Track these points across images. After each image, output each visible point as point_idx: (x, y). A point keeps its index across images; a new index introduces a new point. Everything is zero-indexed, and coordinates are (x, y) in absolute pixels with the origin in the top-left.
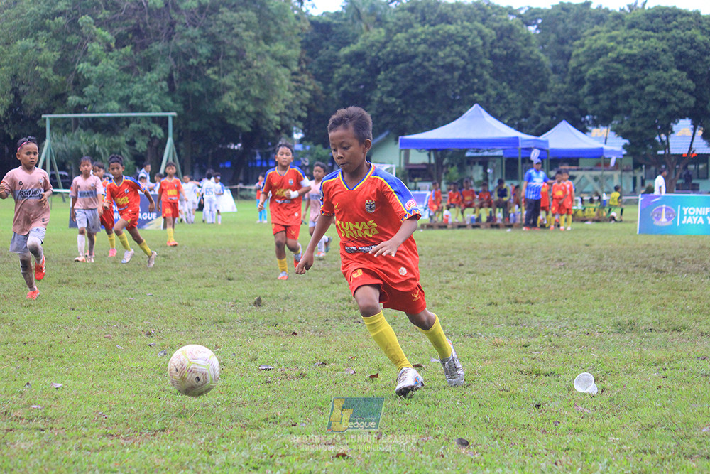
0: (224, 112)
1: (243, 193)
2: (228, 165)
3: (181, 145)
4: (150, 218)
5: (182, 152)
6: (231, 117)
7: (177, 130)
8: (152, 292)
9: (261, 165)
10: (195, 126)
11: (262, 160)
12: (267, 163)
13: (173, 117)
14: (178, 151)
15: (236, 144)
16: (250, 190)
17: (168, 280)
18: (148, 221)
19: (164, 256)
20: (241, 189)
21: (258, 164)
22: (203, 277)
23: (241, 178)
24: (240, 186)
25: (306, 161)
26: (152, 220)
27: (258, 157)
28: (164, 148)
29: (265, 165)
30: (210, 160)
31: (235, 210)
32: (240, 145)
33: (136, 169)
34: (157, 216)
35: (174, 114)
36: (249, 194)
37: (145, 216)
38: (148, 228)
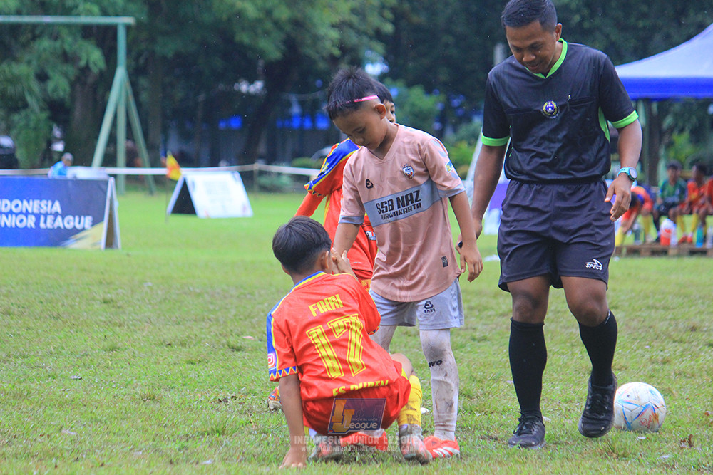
0: (229, 19)
1: (264, 180)
2: (235, 124)
3: (143, 82)
4: (78, 227)
5: (144, 96)
7: (134, 53)
8: (80, 373)
9: (302, 125)
10: (168, 48)
11: (302, 116)
12: (313, 120)
13: (128, 27)
14: (136, 95)
15: (251, 82)
16: (279, 174)
17: (113, 349)
18: (75, 231)
19: (105, 302)
20: (262, 173)
21: (296, 123)
22: (183, 345)
23: (262, 149)
24: (258, 166)
26: (84, 229)
27: (296, 110)
28: (109, 87)
29: (308, 124)
30: (200, 114)
31: (249, 213)
32: (258, 86)
33: (51, 129)
34: (94, 223)
35: (130, 20)
36: (276, 181)
37: (70, 222)
38: (74, 245)
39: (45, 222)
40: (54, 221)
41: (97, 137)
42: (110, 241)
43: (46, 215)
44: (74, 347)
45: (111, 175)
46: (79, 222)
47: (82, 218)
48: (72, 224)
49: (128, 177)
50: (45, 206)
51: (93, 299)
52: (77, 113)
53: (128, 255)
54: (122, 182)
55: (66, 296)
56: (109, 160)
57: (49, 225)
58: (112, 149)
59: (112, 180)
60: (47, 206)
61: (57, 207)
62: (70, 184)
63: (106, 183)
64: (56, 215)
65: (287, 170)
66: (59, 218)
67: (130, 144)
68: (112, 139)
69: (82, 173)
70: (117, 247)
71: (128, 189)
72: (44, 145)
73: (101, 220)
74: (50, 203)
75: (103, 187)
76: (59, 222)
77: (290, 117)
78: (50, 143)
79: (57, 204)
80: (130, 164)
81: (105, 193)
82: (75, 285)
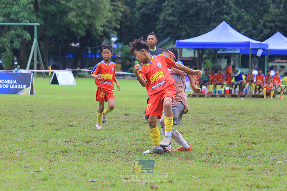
0: (69, 24)
1: (80, 74)
2: (71, 56)
3: (42, 43)
4: (22, 88)
5: (42, 48)
6: (73, 27)
7: (39, 34)
8: (22, 133)
9: (91, 56)
10: (49, 33)
11: (92, 54)
12: (95, 56)
13: (37, 26)
14: (40, 47)
15: (76, 43)
16: (85, 72)
17: (33, 126)
18: (21, 89)
19: (30, 111)
20: (79, 71)
21: (90, 56)
22: (54, 125)
23: (79, 64)
24: (78, 69)
25: (119, 55)
26: (24, 89)
27: (90, 52)
28: (32, 45)
29: (93, 56)
30: (60, 53)
31: (75, 84)
32: (78, 44)
33: (14, 58)
34: (27, 87)
35: (38, 24)
36: (83, 74)
37: (19, 86)
38: (21, 94)
40: (14, 86)
41: (28, 60)
42: (32, 92)
43: (12, 84)
44: (21, 125)
45: (32, 72)
46: (22, 87)
47: (23, 85)
48: (20, 87)
49: (37, 72)
51: (27, 110)
52: (22, 53)
53: (37, 97)
54: (36, 74)
55: (18, 110)
56: (32, 67)
57: (13, 88)
58: (33, 64)
59: (32, 73)
60: (12, 81)
62: (19, 75)
63: (31, 74)
64: (15, 84)
65: (87, 70)
67: (38, 62)
68: (33, 61)
69: (23, 71)
70: (34, 94)
71: (37, 76)
72: (11, 63)
73: (29, 86)
75: (30, 76)
76: (16, 87)
77: (88, 54)
78: (13, 62)
79: (15, 81)
80: (38, 69)
81: (31, 78)
82: (21, 106)
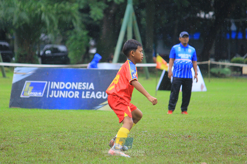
1: (214, 70)
4: (104, 98)
9: (237, 37)
11: (237, 32)
16: (223, 66)
18: (102, 100)
20: (212, 66)
21: (234, 36)
24: (211, 61)
29: (240, 37)
31: (205, 89)
32: (211, 14)
38: (101, 109)
39: (85, 95)
40: (90, 94)
41: (115, 45)
43: (86, 91)
46: (105, 96)
48: (100, 96)
50: (85, 86)
56: (122, 59)
57: (87, 97)
60: (86, 85)
61: (92, 86)
62: (99, 73)
64: (91, 91)
65: (227, 64)
66: (93, 93)
69: (106, 66)
72: (85, 50)
74: (88, 84)
76: (93, 95)
77: (230, 32)
78: (88, 49)
79: (92, 84)
82: (102, 132)
